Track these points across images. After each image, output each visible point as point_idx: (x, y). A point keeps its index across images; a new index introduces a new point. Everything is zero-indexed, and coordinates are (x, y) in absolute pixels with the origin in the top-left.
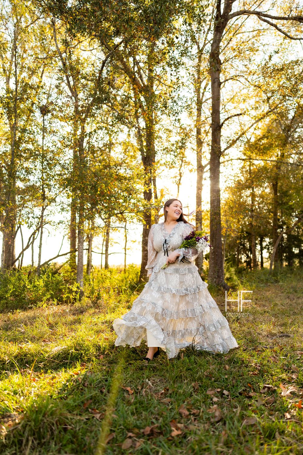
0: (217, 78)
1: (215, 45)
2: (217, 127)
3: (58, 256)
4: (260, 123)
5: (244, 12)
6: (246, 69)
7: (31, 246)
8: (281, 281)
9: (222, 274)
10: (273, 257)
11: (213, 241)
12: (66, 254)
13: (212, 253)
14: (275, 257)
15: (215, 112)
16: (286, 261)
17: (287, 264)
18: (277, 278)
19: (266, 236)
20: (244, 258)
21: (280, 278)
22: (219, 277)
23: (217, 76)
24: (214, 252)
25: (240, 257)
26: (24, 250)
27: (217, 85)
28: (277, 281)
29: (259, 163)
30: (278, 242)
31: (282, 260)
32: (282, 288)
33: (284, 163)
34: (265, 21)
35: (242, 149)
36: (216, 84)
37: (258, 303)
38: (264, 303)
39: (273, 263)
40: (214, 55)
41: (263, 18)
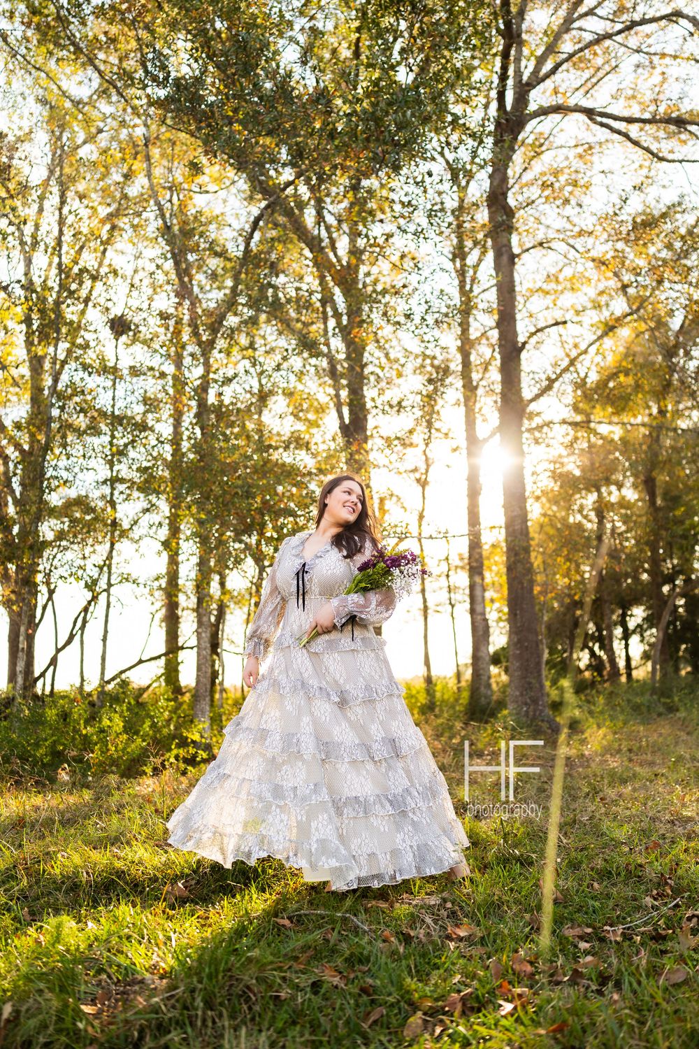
0: (505, 246)
1: (498, 177)
2: (511, 351)
3: (141, 662)
4: (606, 339)
5: (557, 109)
6: (569, 226)
7: (77, 638)
8: (682, 709)
9: (542, 695)
10: (658, 653)
11: (516, 615)
12: (159, 657)
13: (515, 644)
14: (662, 652)
15: (506, 319)
16: (687, 662)
17: (689, 669)
18: (673, 702)
19: (636, 601)
20: (583, 659)
21: (680, 700)
22: (535, 701)
23: (505, 241)
24: (519, 641)
25: (575, 656)
26: (58, 651)
27: (506, 261)
28: (672, 709)
29: (609, 429)
30: (666, 617)
31: (676, 661)
32: (686, 723)
33: (668, 429)
34: (602, 125)
35: (569, 399)
36: (505, 259)
37: (635, 758)
38: (649, 757)
39: (658, 667)
40: (497, 197)
41: (599, 119)
